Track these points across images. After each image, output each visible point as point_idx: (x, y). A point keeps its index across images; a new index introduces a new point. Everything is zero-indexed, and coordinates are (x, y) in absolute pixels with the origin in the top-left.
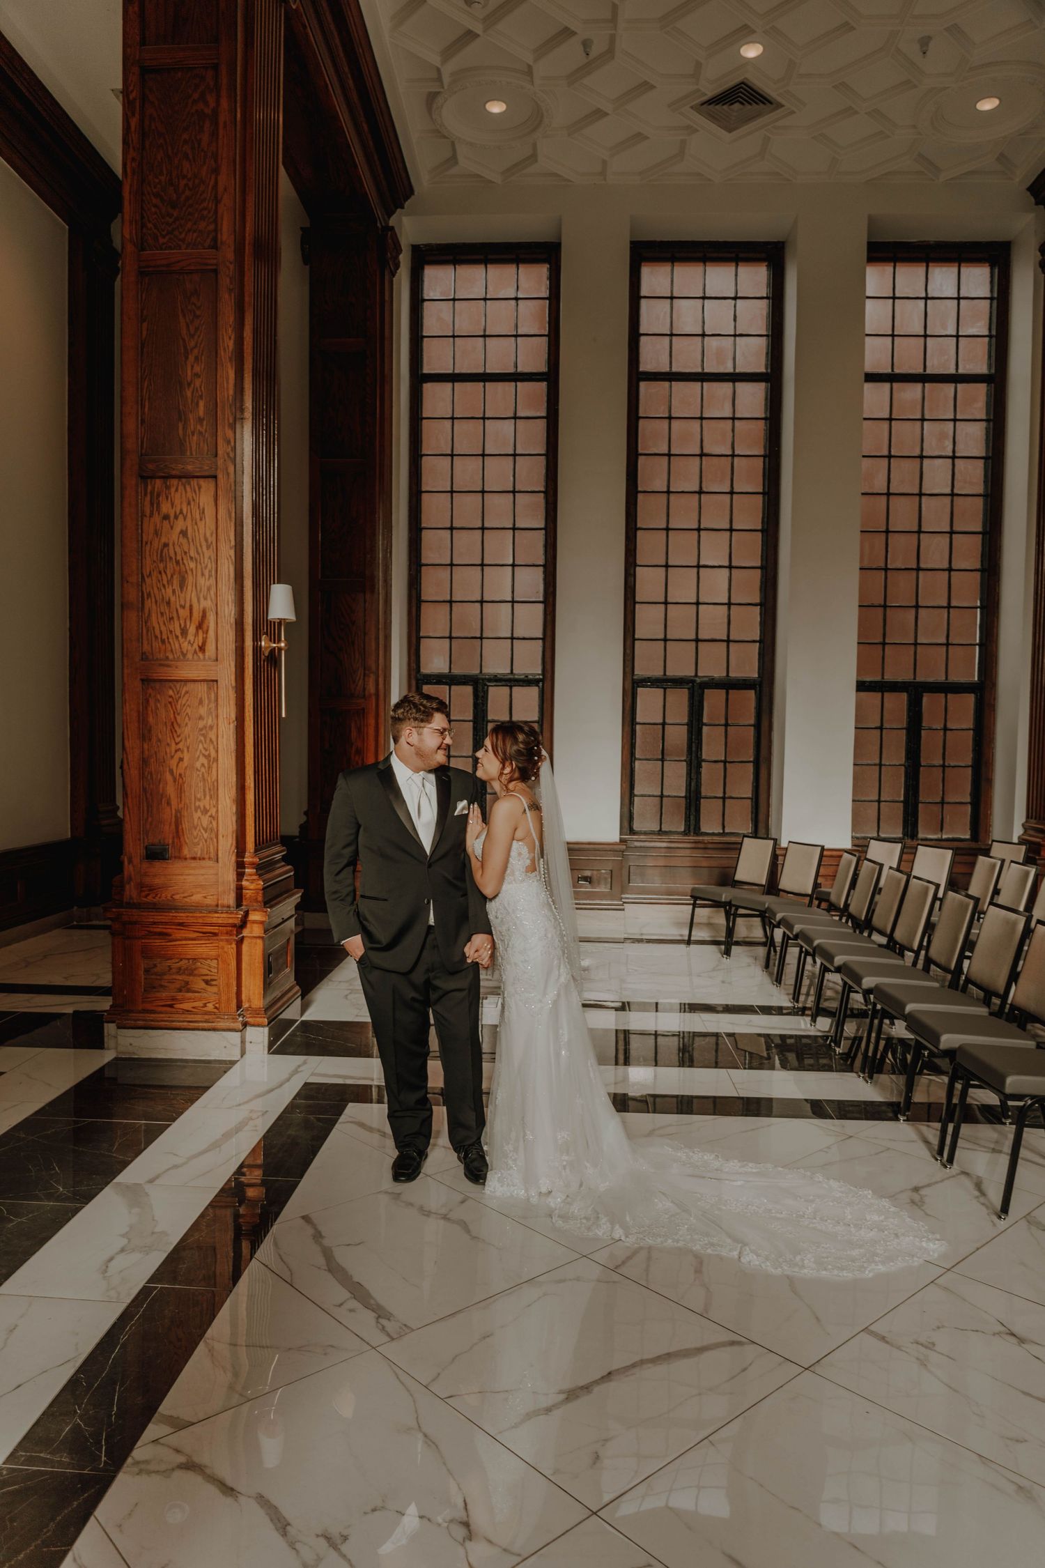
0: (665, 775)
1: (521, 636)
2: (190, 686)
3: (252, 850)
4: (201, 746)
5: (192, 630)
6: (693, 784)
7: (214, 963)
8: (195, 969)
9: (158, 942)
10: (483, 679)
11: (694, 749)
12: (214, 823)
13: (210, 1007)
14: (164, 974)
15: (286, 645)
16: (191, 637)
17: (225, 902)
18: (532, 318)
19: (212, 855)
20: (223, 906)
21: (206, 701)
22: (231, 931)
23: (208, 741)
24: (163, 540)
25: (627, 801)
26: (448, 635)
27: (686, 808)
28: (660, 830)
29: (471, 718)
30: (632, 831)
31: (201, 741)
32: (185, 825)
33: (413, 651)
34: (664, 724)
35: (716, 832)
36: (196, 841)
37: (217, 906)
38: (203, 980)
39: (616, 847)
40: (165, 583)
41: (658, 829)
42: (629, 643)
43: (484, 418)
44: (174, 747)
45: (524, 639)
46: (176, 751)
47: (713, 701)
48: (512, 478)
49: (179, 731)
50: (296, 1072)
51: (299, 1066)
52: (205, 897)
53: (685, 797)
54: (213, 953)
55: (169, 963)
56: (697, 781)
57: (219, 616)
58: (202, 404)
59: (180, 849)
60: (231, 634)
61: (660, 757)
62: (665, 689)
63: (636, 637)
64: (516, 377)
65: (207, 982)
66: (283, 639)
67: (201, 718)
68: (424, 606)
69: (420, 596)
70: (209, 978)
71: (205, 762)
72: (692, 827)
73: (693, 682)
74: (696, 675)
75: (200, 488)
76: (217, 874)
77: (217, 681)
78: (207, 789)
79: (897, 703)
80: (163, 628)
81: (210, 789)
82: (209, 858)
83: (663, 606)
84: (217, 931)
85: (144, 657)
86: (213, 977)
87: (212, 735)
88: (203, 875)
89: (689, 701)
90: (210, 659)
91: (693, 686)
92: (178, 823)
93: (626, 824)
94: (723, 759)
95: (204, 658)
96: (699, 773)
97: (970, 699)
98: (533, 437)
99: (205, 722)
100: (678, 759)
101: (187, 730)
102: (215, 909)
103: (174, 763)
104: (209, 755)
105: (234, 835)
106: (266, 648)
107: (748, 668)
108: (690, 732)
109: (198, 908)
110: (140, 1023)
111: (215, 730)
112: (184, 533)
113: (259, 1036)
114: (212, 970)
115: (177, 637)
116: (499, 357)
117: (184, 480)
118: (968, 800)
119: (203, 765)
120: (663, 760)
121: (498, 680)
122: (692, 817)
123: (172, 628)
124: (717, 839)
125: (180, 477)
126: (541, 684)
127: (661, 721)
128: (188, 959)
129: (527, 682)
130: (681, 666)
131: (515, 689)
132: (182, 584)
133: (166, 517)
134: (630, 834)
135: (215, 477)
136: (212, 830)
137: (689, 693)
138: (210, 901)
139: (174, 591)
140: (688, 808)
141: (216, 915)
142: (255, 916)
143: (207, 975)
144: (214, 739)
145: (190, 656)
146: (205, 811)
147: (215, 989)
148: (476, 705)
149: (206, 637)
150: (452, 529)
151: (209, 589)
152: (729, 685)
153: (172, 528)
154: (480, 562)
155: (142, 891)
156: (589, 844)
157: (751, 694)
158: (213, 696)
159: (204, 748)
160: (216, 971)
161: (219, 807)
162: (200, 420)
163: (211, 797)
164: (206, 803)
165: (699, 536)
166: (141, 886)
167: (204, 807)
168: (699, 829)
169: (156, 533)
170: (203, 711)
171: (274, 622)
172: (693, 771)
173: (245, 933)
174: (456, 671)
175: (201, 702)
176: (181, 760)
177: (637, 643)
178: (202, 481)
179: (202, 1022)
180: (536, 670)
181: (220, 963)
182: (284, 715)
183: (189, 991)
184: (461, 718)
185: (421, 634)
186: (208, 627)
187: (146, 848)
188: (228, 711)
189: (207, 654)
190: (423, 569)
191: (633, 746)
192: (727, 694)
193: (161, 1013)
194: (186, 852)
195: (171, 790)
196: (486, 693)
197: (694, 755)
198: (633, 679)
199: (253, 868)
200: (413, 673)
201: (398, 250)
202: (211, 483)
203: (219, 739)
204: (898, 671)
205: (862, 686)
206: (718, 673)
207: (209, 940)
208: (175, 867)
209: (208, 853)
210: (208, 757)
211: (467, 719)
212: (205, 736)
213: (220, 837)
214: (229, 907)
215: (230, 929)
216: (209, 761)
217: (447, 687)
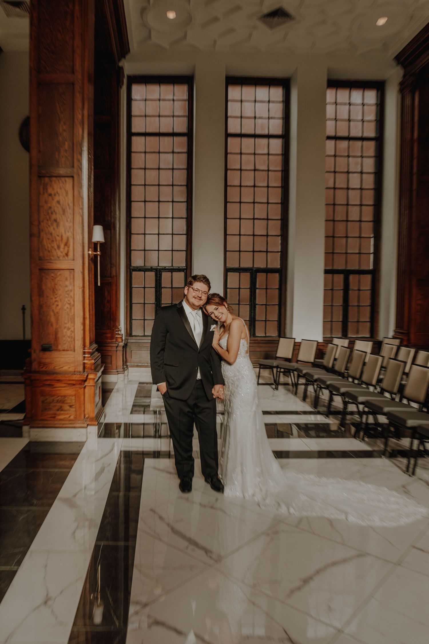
0: (240, 311)
1: (176, 250)
2: (62, 272)
3: (88, 346)
4: (66, 299)
5: (62, 246)
6: (252, 315)
7: (73, 398)
8: (65, 400)
9: (47, 389)
10: (160, 269)
11: (252, 299)
12: (73, 334)
13: (72, 417)
14: (50, 403)
15: (100, 253)
16: (62, 249)
17: (78, 370)
18: (180, 108)
19: (72, 348)
20: (77, 372)
21: (69, 279)
22: (81, 383)
23: (70, 297)
24: (49, 205)
26: (143, 249)
29: (154, 286)
31: (66, 297)
32: (60, 335)
33: (128, 256)
34: (239, 288)
35: (262, 336)
36: (65, 342)
37: (75, 372)
38: (69, 405)
40: (50, 225)
42: (225, 252)
43: (159, 152)
44: (54, 300)
45: (178, 251)
46: (56, 301)
47: (261, 278)
48: (172, 179)
49: (56, 292)
50: (114, 446)
51: (114, 443)
52: (69, 368)
53: (250, 320)
54: (73, 393)
55: (53, 398)
56: (254, 314)
57: (75, 240)
58: (67, 143)
59: (57, 346)
60: (80, 248)
61: (238, 303)
62: (240, 273)
63: (227, 250)
64: (173, 134)
65: (71, 406)
66: (99, 250)
67: (66, 286)
68: (133, 236)
69: (131, 232)
70: (71, 404)
73: (252, 270)
75: (66, 181)
76: (74, 357)
77: (73, 269)
78: (69, 319)
79: (339, 279)
80: (49, 246)
81: (71, 319)
82: (71, 350)
83: (238, 237)
84: (74, 383)
85: (40, 259)
86: (73, 404)
87: (72, 294)
88: (68, 358)
89: (250, 278)
90: (70, 259)
91: (252, 272)
92: (56, 334)
94: (265, 303)
95: (68, 259)
96: (255, 310)
97: (369, 277)
98: (181, 161)
99: (68, 288)
100: (245, 304)
101: (60, 292)
102: (74, 373)
103: (54, 307)
105: (82, 340)
106: (91, 254)
107: (275, 263)
108: (251, 292)
109: (65, 373)
110: (40, 425)
111: (73, 292)
112: (58, 202)
113: (93, 430)
114: (73, 401)
115: (55, 249)
116: (166, 125)
117: (58, 178)
118: (368, 320)
119: (67, 308)
120: (239, 304)
121: (165, 269)
122: (252, 329)
123: (53, 245)
124: (263, 338)
125: (56, 177)
126: (185, 271)
127: (238, 287)
128: (62, 396)
129: (179, 270)
130: (247, 263)
131: (174, 273)
132: (58, 226)
133: (50, 195)
135: (73, 177)
136: (72, 337)
137: (250, 275)
138: (72, 369)
139: (54, 229)
140: (250, 325)
141: (75, 376)
142: (91, 376)
144: (73, 296)
145: (61, 258)
146: (69, 329)
147: (74, 409)
148: (156, 280)
149: (69, 250)
150: (145, 201)
151: (70, 228)
152: (267, 271)
153: (53, 199)
154: (158, 217)
155: (40, 366)
157: (277, 275)
158: (72, 276)
159: (68, 300)
161: (75, 326)
162: (66, 151)
163: (71, 322)
164: (69, 325)
165: (254, 206)
166: (40, 363)
167: (69, 327)
168: (255, 334)
169: (46, 202)
170: (67, 283)
171: (95, 243)
172: (252, 309)
173: (86, 384)
174: (147, 265)
175: (66, 279)
176: (57, 305)
177: (228, 253)
178: (67, 179)
179: (68, 424)
180: (183, 265)
181: (76, 397)
182: (99, 284)
183: (62, 410)
184: (150, 286)
185: (132, 249)
186: (70, 245)
187: (42, 346)
188: (79, 283)
189: (69, 257)
190: (133, 219)
192: (267, 275)
193: (49, 420)
194: (60, 347)
195: (53, 319)
196: (161, 275)
197: (252, 302)
198: (227, 269)
199: (89, 354)
200: (128, 266)
201: (124, 76)
202: (71, 179)
203: (75, 296)
204: (339, 265)
205: (326, 272)
206: (263, 266)
207: (71, 387)
208: (55, 354)
209: (70, 348)
210: (70, 304)
211: (152, 286)
212: (68, 294)
213: (76, 340)
214: (80, 372)
215: (80, 382)
216: (70, 306)
217: (143, 273)
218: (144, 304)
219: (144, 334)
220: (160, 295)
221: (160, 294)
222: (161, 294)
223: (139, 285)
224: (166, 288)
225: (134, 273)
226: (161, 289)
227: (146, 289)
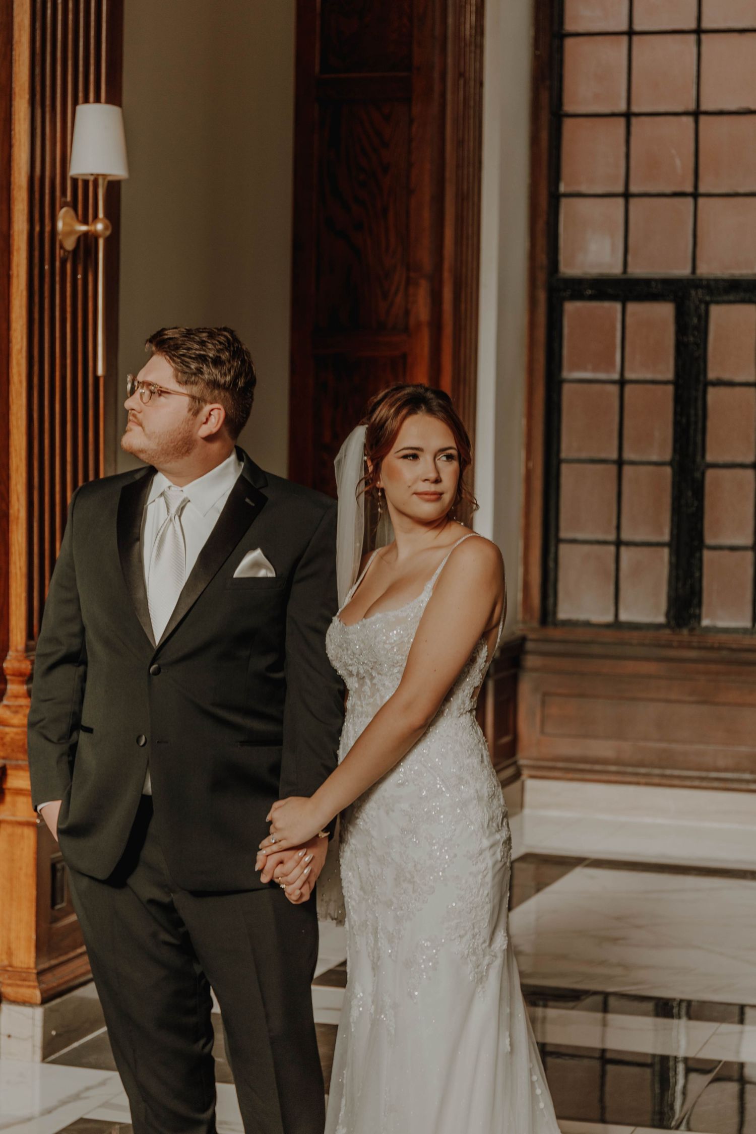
3: (21, 646)
10: (698, 288)
15: (106, 228)
26: (620, 188)
29: (670, 375)
33: (541, 224)
50: (77, 1097)
51: (88, 1089)
66: (101, 215)
68: (569, 125)
69: (560, 105)
113: (25, 1023)
148: (680, 348)
154: (693, 25)
171: (86, 182)
174: (638, 270)
182: (100, 371)
184: (649, 376)
185: (563, 188)
190: (569, 43)
196: (705, 319)
199: (22, 683)
200: (542, 276)
211: (659, 377)
217: (618, 306)
218: (620, 463)
219: (617, 615)
220: (696, 423)
221: (696, 415)
222: (700, 413)
223: (595, 369)
224: (731, 384)
225: (571, 308)
226: (705, 393)
227: (628, 388)
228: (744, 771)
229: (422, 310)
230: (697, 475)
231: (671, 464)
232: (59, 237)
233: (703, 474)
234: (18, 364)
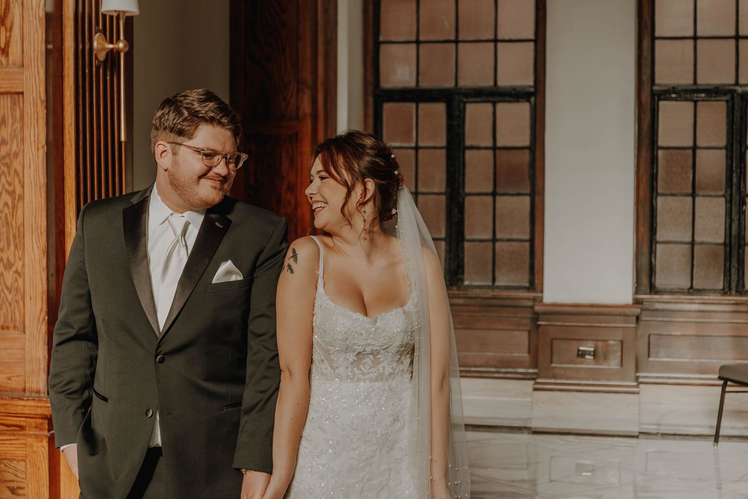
0: (697, 215)
1: (506, 38)
4: (3, 180)
6: (735, 227)
7: (21, 466)
10: (459, 94)
11: (735, 180)
12: (20, 281)
15: (125, 46)
17: (34, 386)
19: (18, 324)
20: (31, 391)
21: (10, 121)
22: (42, 424)
23: (12, 172)
25: (646, 250)
26: (414, 38)
27: (725, 259)
28: (692, 287)
29: (444, 144)
30: (653, 289)
31: (3, 173)
33: (370, 60)
34: (694, 148)
37: (24, 390)
38: (8, 488)
39: (627, 311)
41: (689, 285)
42: (646, 44)
45: (511, 41)
52: (9, 378)
53: (725, 244)
54: (20, 453)
56: (739, 224)
57: (25, 8)
60: (40, 32)
61: (690, 191)
62: (695, 102)
63: (657, 34)
65: (12, 491)
66: (122, 37)
70: (15, 485)
71: (9, 200)
72: (734, 284)
73: (732, 92)
74: (737, 83)
76: (24, 349)
77: (22, 93)
78: (11, 236)
81: (14, 236)
82: (14, 328)
84: (23, 424)
86: (20, 485)
87: (17, 165)
88: (6, 349)
89: (728, 117)
90: (14, 64)
91: (732, 98)
93: (645, 280)
95: (8, 64)
96: (741, 212)
99: (9, 147)
100: (713, 193)
102: (22, 394)
104: (14, 191)
105: (45, 297)
108: (730, 158)
111: (20, 157)
114: (19, 474)
119: (6, 204)
120: (693, 195)
122: (733, 271)
126: (533, 99)
127: (690, 144)
129: (515, 95)
130: (716, 72)
131: (500, 107)
134: (650, 293)
136: (17, 290)
137: (728, 107)
138: (15, 384)
140: (728, 258)
141: (22, 403)
143: (13, 481)
144: (20, 170)
148: (449, 128)
149: (10, 37)
156: (592, 306)
158: (17, 113)
159: (8, 182)
160: (24, 476)
161: (27, 259)
163: (16, 247)
164: (9, 254)
167: (8, 259)
168: (743, 286)
170: (4, 133)
171: (111, 17)
172: (734, 209)
174: (425, 84)
175: (3, 121)
177: (658, 43)
180: (527, 81)
181: (28, 466)
182: (123, 138)
184: (432, 144)
185: (381, 39)
186: (12, 23)
188: (36, 133)
189: (11, 58)
191: (653, 177)
196: (463, 111)
197: (734, 188)
198: (652, 91)
200: (370, 89)
203: (26, 169)
207: (14, 435)
209: (13, 319)
210: (12, 193)
211: (438, 145)
212: (8, 166)
213: (27, 299)
214: (38, 392)
215: (39, 421)
216: (14, 199)
217: (414, 105)
220: (459, 171)
221: (459, 166)
222: (461, 165)
223: (401, 141)
224: (478, 148)
225: (387, 107)
226: (464, 154)
227: (420, 152)
228: (491, 367)
229: (306, 107)
230: (460, 200)
231: (445, 194)
232: (94, 52)
233: (464, 199)
234: (69, 133)
